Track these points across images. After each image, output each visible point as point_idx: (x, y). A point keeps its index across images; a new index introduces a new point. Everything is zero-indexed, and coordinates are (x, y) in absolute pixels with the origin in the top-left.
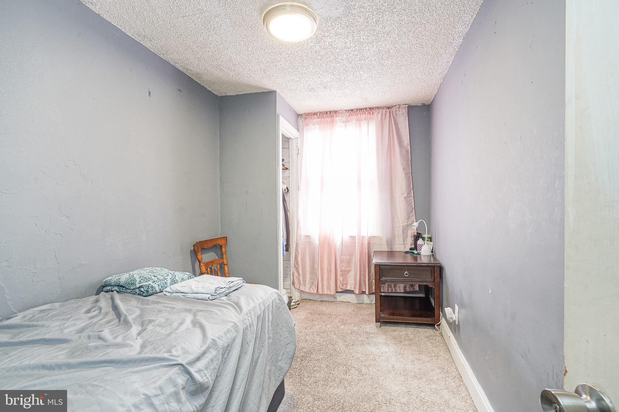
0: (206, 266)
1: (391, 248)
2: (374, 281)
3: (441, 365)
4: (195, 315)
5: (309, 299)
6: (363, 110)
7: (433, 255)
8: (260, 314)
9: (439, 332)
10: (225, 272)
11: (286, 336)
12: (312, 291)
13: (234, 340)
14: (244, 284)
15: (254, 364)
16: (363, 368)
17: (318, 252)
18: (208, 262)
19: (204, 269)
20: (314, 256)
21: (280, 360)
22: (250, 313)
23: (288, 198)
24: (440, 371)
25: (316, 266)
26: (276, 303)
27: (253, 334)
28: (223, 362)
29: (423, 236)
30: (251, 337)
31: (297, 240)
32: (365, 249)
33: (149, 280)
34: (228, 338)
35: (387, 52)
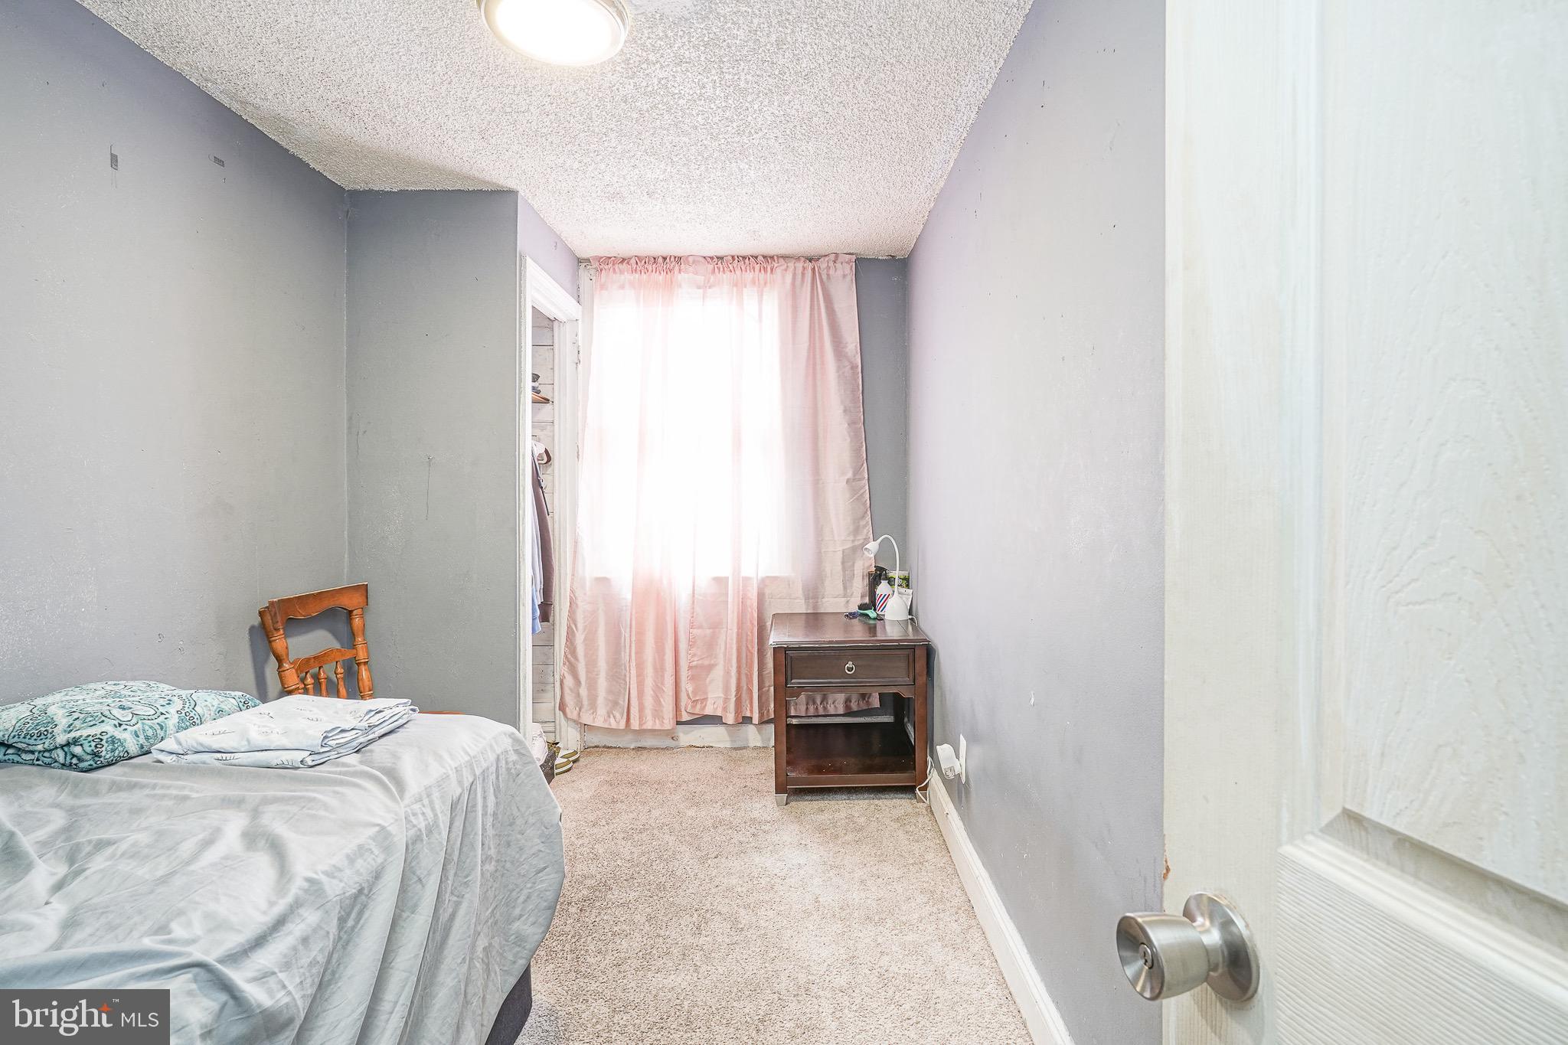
0: (299, 670)
1: (815, 606)
2: (772, 688)
3: (928, 885)
4: (256, 813)
5: (605, 747)
6: (749, 259)
7: (912, 619)
8: (461, 794)
9: (925, 805)
10: (361, 684)
11: (533, 850)
12: (614, 725)
13: (377, 875)
14: (416, 715)
15: (438, 937)
16: (742, 912)
17: (629, 620)
18: (308, 660)
19: (292, 679)
20: (620, 633)
21: (517, 917)
22: (429, 796)
23: (550, 478)
24: (925, 900)
25: (625, 657)
26: (507, 763)
27: (437, 853)
28: (342, 941)
29: (890, 575)
30: (430, 864)
31: (572, 591)
32: (752, 609)
33: (103, 721)
34: (358, 870)
35: (806, 121)
